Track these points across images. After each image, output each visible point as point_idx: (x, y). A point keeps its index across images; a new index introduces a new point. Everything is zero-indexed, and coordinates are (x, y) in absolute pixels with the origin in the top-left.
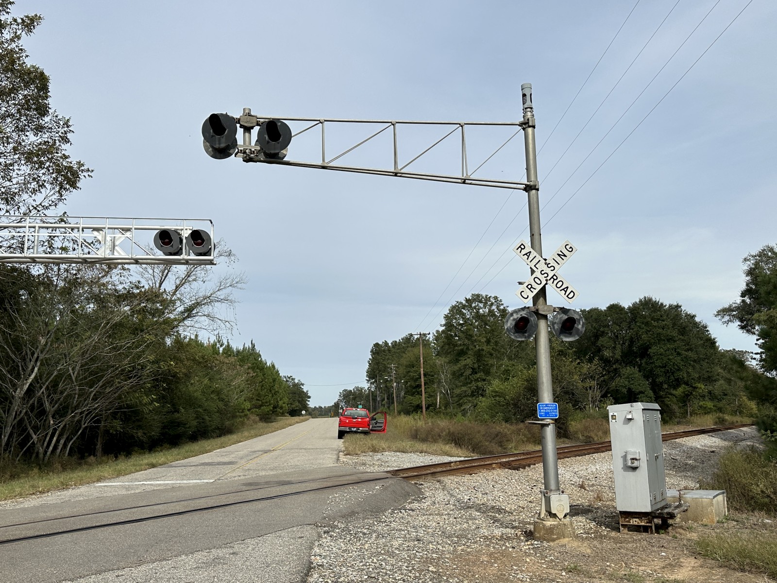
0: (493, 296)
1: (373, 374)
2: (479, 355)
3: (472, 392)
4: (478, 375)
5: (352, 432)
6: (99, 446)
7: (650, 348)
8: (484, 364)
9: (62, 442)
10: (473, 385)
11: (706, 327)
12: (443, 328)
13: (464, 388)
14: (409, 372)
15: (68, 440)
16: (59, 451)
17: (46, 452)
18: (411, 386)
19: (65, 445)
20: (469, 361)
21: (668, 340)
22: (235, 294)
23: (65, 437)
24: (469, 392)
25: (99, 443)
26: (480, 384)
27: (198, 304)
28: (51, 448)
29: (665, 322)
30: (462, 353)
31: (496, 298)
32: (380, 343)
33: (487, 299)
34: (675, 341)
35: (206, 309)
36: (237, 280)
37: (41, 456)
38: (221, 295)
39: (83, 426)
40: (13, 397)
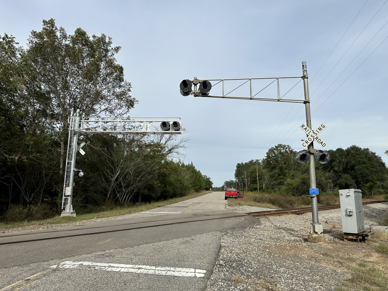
0: (287, 145)
1: (237, 175)
2: (281, 169)
3: (278, 183)
4: (281, 177)
5: (230, 197)
6: (140, 199)
7: (355, 166)
8: (283, 172)
9: (127, 197)
10: (279, 181)
11: (380, 158)
12: (266, 158)
13: (275, 182)
14: (252, 175)
15: (129, 196)
16: (126, 200)
17: (122, 200)
18: (252, 180)
19: (128, 198)
20: (277, 171)
21: (363, 163)
22: (186, 144)
23: (128, 195)
24: (277, 183)
25: (140, 198)
26: (281, 180)
27: (173, 148)
28: (124, 199)
29: (362, 156)
30: (274, 168)
31: (288, 146)
32: (240, 163)
33: (285, 146)
34: (366, 164)
35: (176, 150)
36: (187, 139)
37: (120, 202)
38: (181, 145)
39: (135, 192)
40: (111, 181)
